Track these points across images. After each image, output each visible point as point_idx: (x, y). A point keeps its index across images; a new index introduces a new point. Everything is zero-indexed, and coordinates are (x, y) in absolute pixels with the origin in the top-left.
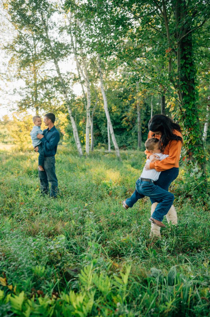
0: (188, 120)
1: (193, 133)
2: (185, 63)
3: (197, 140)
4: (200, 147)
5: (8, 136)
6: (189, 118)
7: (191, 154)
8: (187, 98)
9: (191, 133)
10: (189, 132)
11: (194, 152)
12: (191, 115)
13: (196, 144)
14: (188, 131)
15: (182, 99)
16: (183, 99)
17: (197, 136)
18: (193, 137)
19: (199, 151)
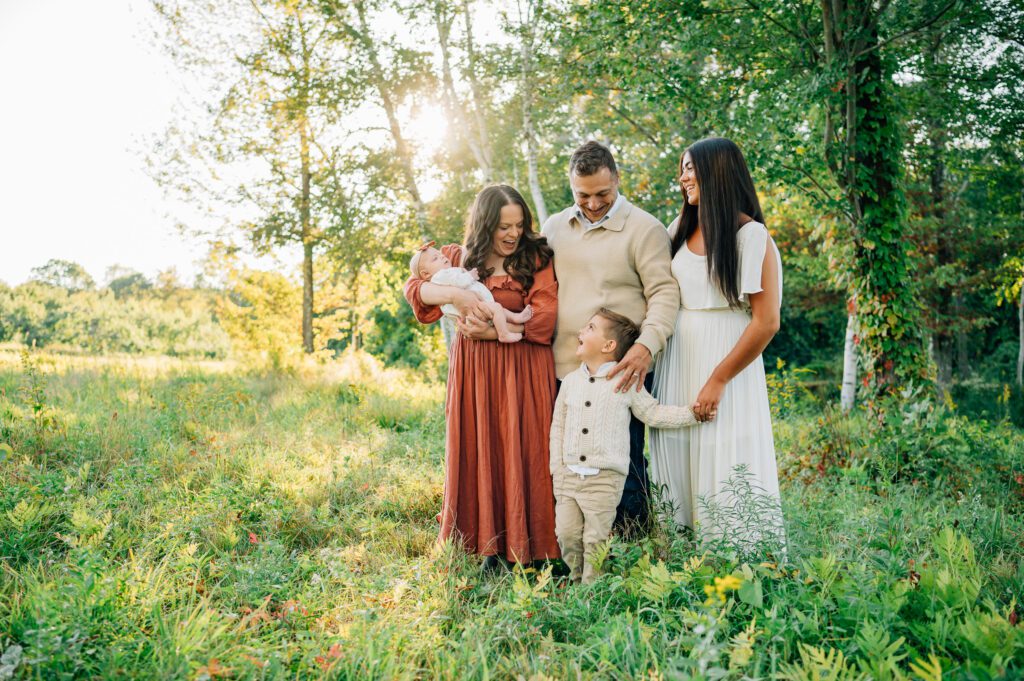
0: (881, 274)
1: (895, 307)
2: (868, 118)
3: (907, 325)
4: (914, 345)
5: (184, 335)
6: (884, 267)
7: (889, 365)
8: (877, 212)
9: (891, 307)
10: (884, 306)
11: (901, 359)
12: (887, 258)
13: (904, 337)
14: (881, 303)
15: (863, 215)
16: (866, 216)
17: (907, 315)
18: (896, 319)
19: (913, 357)
